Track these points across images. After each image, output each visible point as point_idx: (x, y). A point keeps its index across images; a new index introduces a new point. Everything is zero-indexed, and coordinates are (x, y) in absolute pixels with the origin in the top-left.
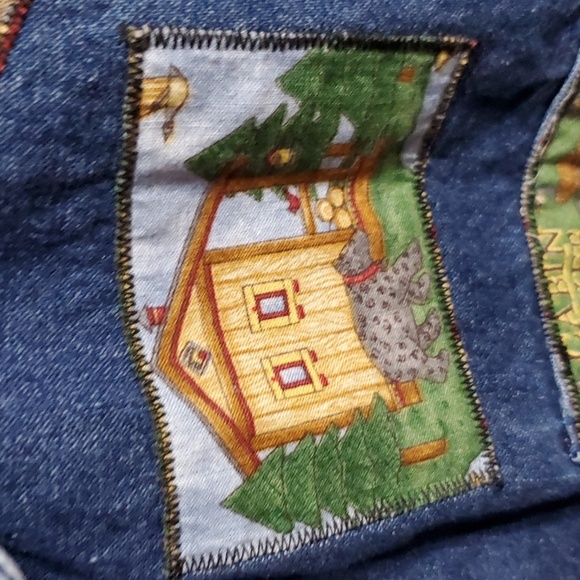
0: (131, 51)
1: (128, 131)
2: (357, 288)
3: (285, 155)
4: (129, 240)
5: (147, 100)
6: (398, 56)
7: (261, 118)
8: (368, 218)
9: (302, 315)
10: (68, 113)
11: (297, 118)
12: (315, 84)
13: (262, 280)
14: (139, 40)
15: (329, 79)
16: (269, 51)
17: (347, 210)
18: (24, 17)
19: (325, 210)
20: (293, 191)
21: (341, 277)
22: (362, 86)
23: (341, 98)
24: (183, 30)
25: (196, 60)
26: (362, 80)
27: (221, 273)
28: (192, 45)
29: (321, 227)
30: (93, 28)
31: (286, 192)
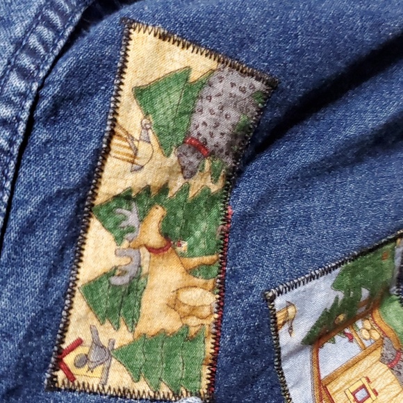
0: (269, 303)
1: (275, 340)
2: (396, 369)
3: (341, 317)
4: (288, 391)
5: (280, 322)
6: (379, 250)
7: (329, 307)
8: (386, 329)
9: (376, 394)
10: (250, 343)
11: (344, 300)
12: (347, 281)
13: (351, 383)
14: (271, 297)
15: (353, 275)
16: (325, 276)
17: (375, 329)
18: (222, 307)
19: (365, 334)
20: (347, 331)
21: (386, 366)
22: (368, 271)
23: (360, 281)
24: (288, 283)
25: (296, 295)
26: (367, 268)
27: (332, 388)
28: (293, 289)
29: (367, 344)
30: (251, 299)
31: (344, 333)
